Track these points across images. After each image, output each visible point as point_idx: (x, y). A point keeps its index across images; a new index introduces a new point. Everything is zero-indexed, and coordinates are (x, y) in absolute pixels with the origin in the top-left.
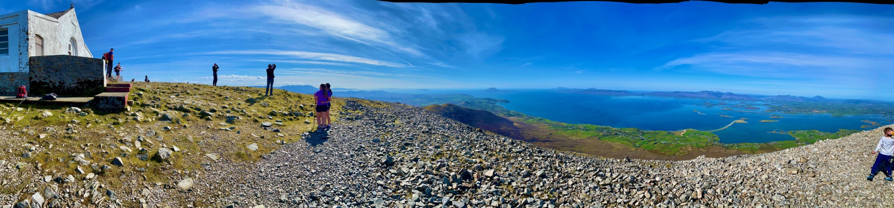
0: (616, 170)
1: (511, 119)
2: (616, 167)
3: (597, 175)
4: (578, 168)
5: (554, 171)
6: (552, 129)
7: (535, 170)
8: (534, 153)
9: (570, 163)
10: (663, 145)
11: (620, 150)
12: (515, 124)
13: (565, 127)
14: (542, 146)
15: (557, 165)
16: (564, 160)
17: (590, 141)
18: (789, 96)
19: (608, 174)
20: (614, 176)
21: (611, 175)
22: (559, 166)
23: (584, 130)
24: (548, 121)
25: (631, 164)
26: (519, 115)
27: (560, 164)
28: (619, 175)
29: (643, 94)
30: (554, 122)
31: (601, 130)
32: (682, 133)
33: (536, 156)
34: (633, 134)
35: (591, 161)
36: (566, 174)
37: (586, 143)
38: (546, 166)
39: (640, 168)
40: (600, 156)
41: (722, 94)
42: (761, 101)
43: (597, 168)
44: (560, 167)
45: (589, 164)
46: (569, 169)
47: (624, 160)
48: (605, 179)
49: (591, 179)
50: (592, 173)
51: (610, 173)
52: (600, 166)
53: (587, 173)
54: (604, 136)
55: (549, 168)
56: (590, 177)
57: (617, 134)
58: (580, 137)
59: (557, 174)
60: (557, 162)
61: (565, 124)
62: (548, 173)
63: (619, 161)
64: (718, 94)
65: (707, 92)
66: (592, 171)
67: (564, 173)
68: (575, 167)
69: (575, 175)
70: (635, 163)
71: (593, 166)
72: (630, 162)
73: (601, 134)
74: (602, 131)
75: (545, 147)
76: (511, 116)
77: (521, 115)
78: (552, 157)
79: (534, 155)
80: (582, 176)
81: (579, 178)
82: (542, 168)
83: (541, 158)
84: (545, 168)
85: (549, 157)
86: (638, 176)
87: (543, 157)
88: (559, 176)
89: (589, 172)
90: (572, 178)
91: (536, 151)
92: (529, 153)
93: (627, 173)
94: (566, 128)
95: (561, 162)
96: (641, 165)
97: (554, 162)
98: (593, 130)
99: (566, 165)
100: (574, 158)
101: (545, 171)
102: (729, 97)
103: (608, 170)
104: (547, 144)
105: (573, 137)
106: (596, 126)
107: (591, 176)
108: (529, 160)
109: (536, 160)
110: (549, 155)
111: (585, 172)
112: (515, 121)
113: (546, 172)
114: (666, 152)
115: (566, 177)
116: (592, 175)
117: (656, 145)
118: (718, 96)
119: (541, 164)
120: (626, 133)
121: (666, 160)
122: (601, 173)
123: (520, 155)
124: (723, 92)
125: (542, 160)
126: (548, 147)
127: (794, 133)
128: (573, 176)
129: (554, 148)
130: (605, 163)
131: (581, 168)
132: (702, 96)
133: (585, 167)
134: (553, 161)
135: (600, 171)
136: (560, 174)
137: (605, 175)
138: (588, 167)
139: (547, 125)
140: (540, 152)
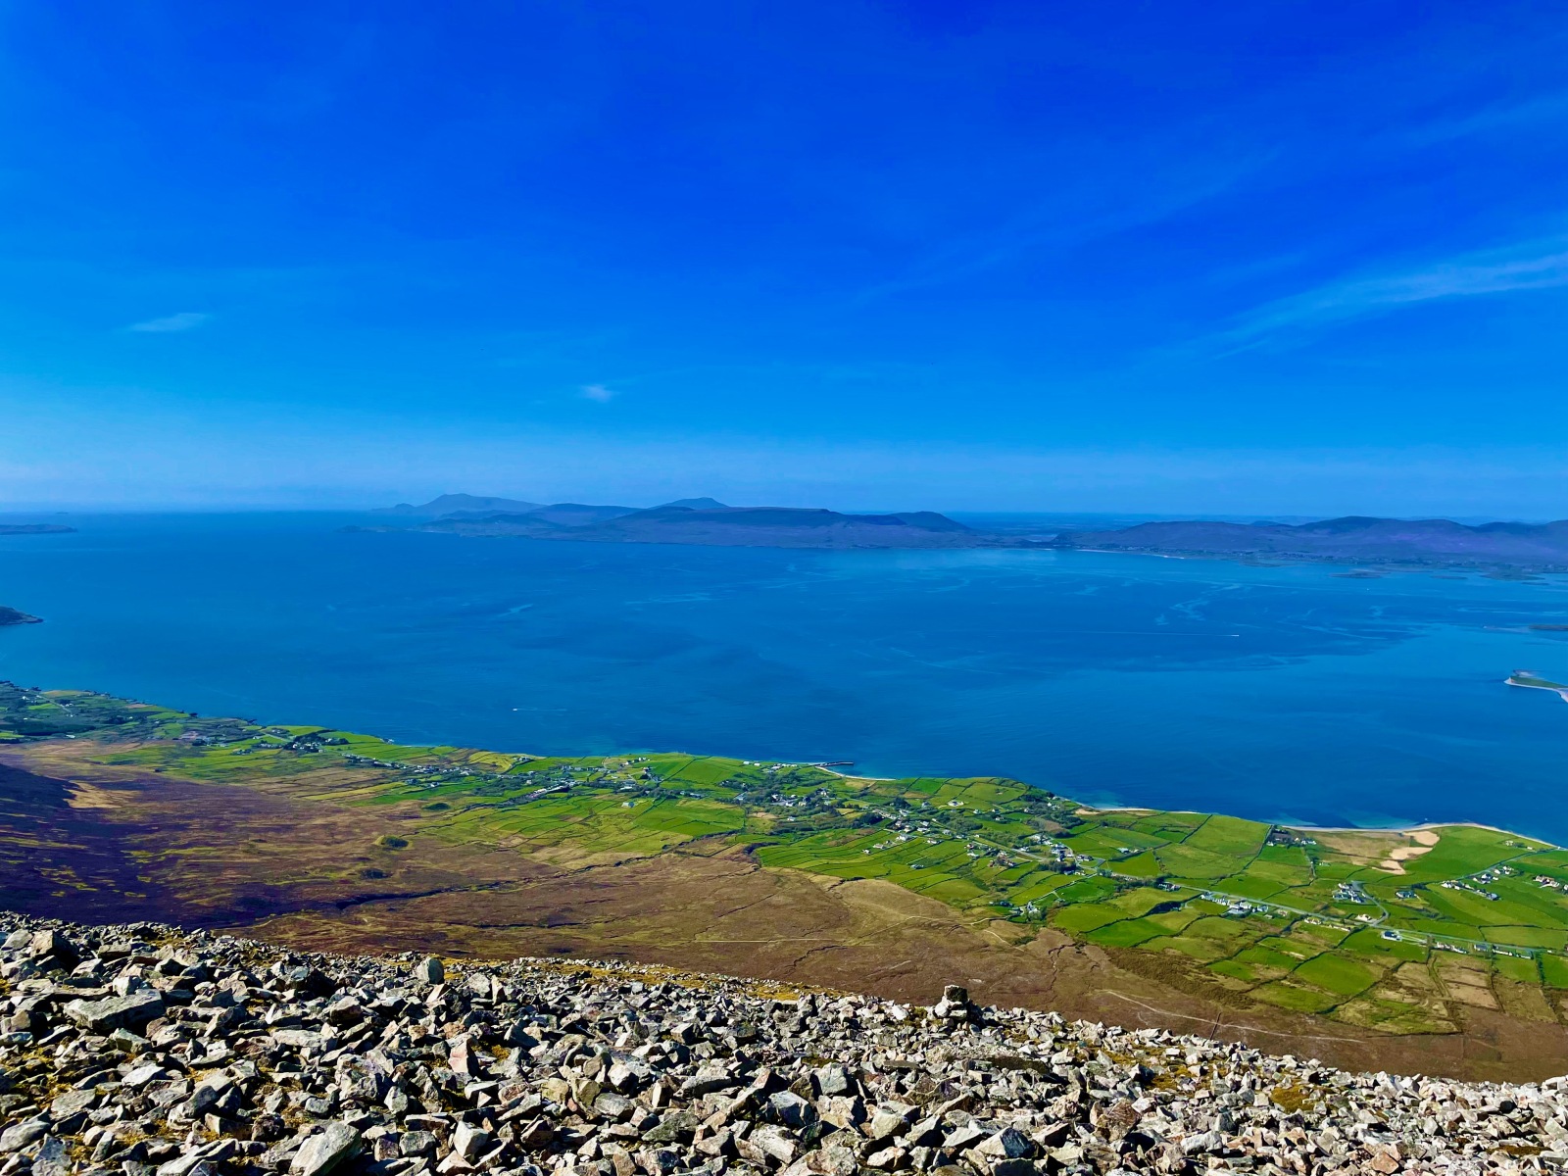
0: (890, 1080)
1: (47, 757)
2: (880, 1060)
3: (755, 1112)
4: (618, 1074)
5: (434, 1112)
6: (405, 805)
7: (278, 1131)
8: (267, 1000)
9: (552, 1038)
10: (1234, 928)
11: (898, 937)
12: (88, 799)
13: (500, 785)
14: (328, 941)
15: (459, 1065)
16: (507, 1026)
17: (682, 873)
19: (836, 1110)
20: (881, 1121)
21: (860, 1116)
22: (476, 1070)
23: (641, 793)
24: (365, 746)
25: (988, 1044)
26: (115, 720)
27: (483, 1057)
28: (914, 1117)
29: (1065, 537)
30: (415, 755)
31: (767, 792)
32: (1401, 853)
33: (280, 1024)
34: (990, 827)
35: (701, 1016)
36: (531, 1127)
37: (661, 888)
38: (371, 1086)
39: (1064, 1082)
40: (761, 977)
43: (748, 1064)
44: (485, 1077)
45: (692, 1036)
46: (553, 1087)
47: (941, 1008)
48: (814, 1143)
49: (713, 1146)
50: (723, 1103)
51: (850, 1102)
52: (770, 1048)
53: (682, 1102)
54: (782, 830)
55: (394, 1101)
56: (709, 1133)
57: (875, 820)
58: (618, 846)
59: (464, 1135)
60: (459, 1043)
61: (505, 763)
62: (391, 1139)
63: (898, 1013)
66: (716, 1086)
67: (515, 1120)
68: (593, 1063)
69: (599, 1120)
70: (1022, 1037)
71: (723, 1053)
72: (981, 1025)
73: (764, 818)
74: (766, 800)
75: (349, 951)
76: (39, 732)
77: (141, 717)
78: (417, 1012)
79: (269, 1018)
80: (649, 1123)
81: (631, 1140)
82: (335, 1110)
83: (328, 1032)
84: (360, 1101)
85: (387, 1014)
86: (1057, 1140)
87: (343, 1019)
88: (479, 1147)
89: (698, 1091)
90: (576, 1145)
91: (281, 986)
92: (217, 1012)
93: (970, 1104)
94: (506, 792)
95: (490, 1041)
96: (1063, 1056)
97: (436, 1049)
98: (705, 793)
99: (525, 1056)
100: (577, 999)
101: (362, 1125)
103: (831, 1076)
104: (369, 922)
105: (562, 852)
106: (727, 764)
107: (714, 1121)
108: (221, 1063)
109: (287, 1057)
110: (387, 999)
111: (667, 1095)
112: (85, 768)
113: (375, 1132)
114: (1259, 984)
115: (533, 1144)
116: (721, 1117)
117: (1171, 921)
119: (329, 1078)
120: (945, 819)
121: (1267, 1046)
122: (784, 1099)
123: (137, 1041)
125: (335, 1044)
126: (374, 941)
128: (584, 1129)
129: (421, 944)
130: (803, 1026)
131: (642, 1071)
133: (666, 1063)
134: (426, 1040)
135: (776, 1084)
136: (487, 1127)
137: (812, 1111)
138: (684, 1059)
139: (360, 775)
140: (318, 986)
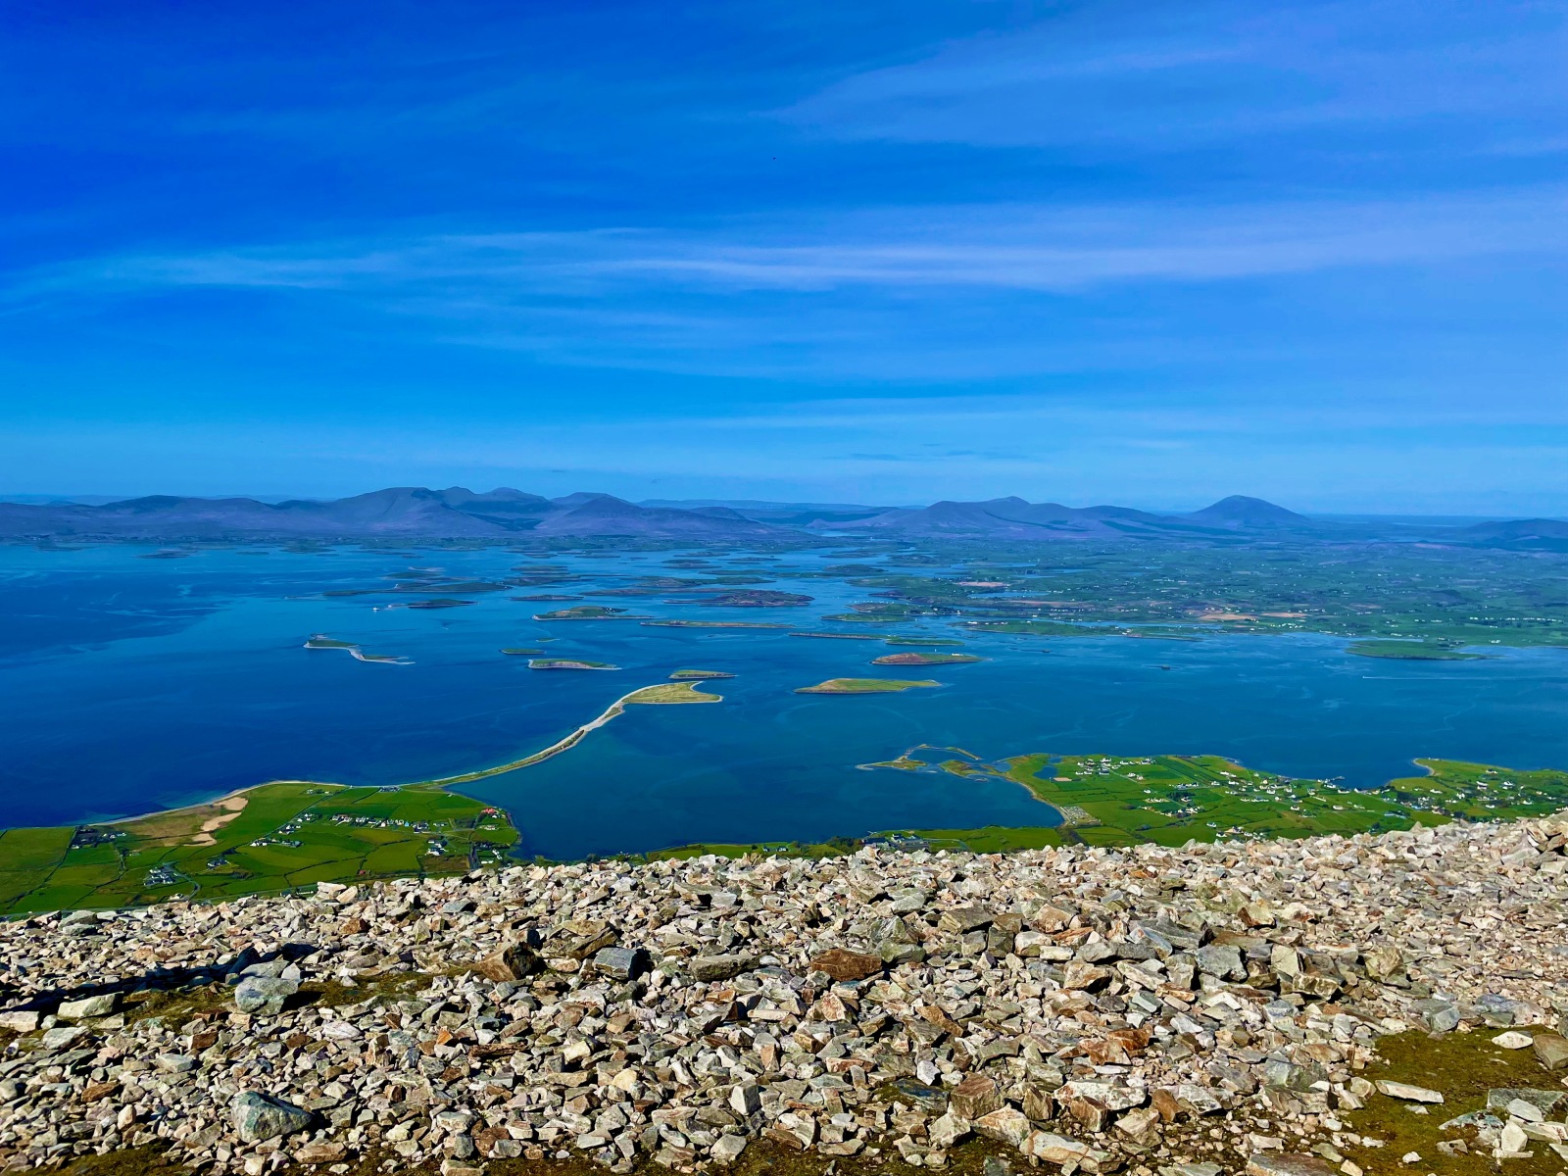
18: (1015, 503)
32: (212, 824)
41: (542, 506)
42: (820, 544)
64: (510, 506)
65: (422, 494)
102: (590, 524)
118: (511, 526)
124: (549, 497)
127: (1047, 773)
132: (379, 527)
